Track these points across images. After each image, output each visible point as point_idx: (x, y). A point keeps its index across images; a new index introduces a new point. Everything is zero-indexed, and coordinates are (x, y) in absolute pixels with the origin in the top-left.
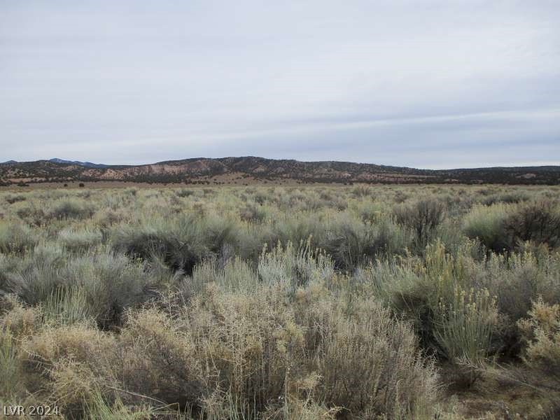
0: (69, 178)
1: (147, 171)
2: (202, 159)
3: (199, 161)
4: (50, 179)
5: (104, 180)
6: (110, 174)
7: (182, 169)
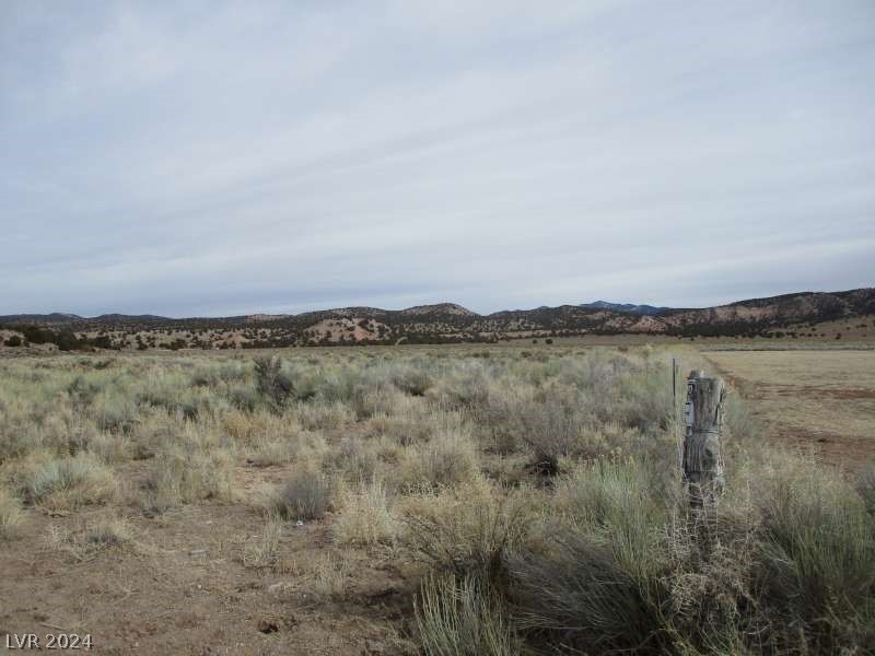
0: (583, 331)
1: (708, 318)
2: (804, 294)
3: (800, 298)
4: (557, 332)
5: (638, 333)
6: (647, 322)
7: (769, 311)
